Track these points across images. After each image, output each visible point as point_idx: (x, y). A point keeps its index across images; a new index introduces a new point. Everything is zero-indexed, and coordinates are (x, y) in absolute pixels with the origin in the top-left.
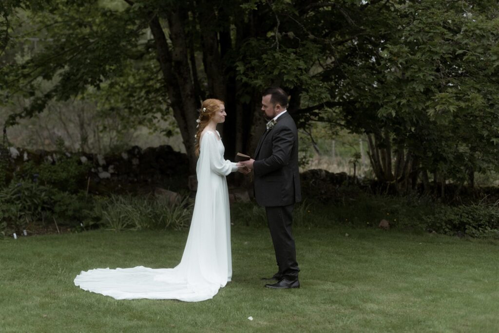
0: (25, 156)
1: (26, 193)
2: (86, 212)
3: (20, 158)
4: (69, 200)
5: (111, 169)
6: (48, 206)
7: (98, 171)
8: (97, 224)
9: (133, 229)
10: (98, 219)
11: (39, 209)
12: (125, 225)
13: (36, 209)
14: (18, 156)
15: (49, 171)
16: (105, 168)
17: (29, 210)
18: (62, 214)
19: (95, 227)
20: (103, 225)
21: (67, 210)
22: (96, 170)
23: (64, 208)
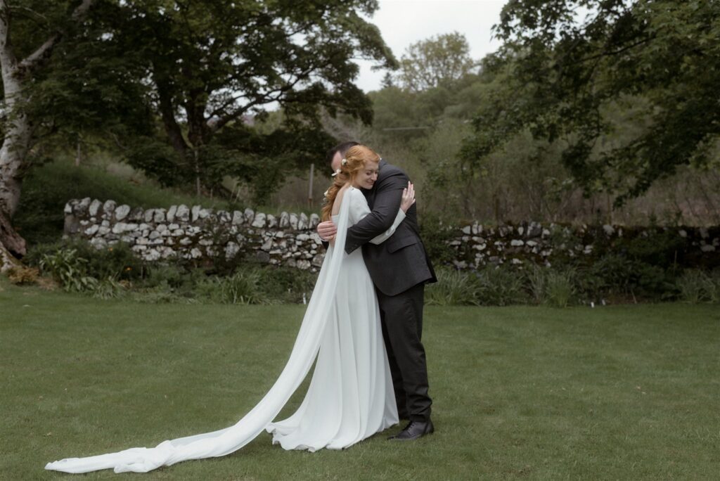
0: (620, 233)
1: (613, 267)
2: (667, 284)
3: (615, 235)
4: (654, 273)
5: (715, 242)
6: (634, 278)
7: (700, 244)
8: (676, 296)
9: (709, 302)
10: (678, 291)
11: (627, 282)
12: (701, 298)
13: (623, 282)
14: (613, 233)
15: (639, 246)
16: (709, 241)
17: (617, 282)
18: (645, 286)
19: (673, 299)
20: (680, 297)
21: (650, 283)
22: (698, 244)
23: (648, 281)
